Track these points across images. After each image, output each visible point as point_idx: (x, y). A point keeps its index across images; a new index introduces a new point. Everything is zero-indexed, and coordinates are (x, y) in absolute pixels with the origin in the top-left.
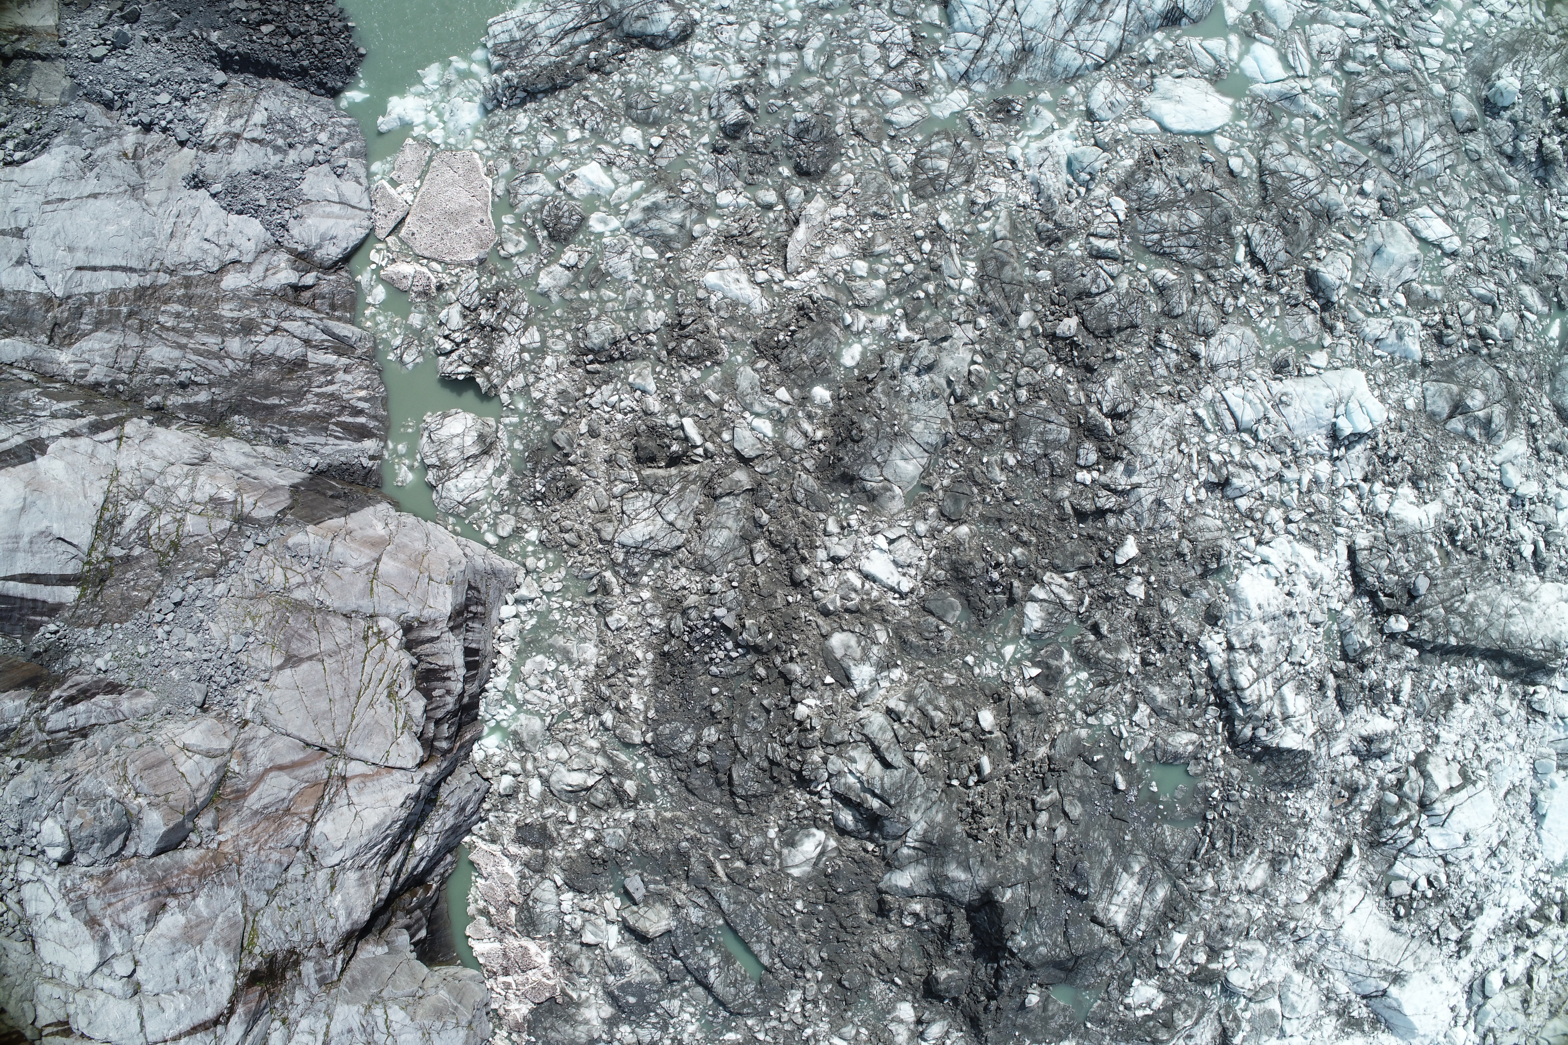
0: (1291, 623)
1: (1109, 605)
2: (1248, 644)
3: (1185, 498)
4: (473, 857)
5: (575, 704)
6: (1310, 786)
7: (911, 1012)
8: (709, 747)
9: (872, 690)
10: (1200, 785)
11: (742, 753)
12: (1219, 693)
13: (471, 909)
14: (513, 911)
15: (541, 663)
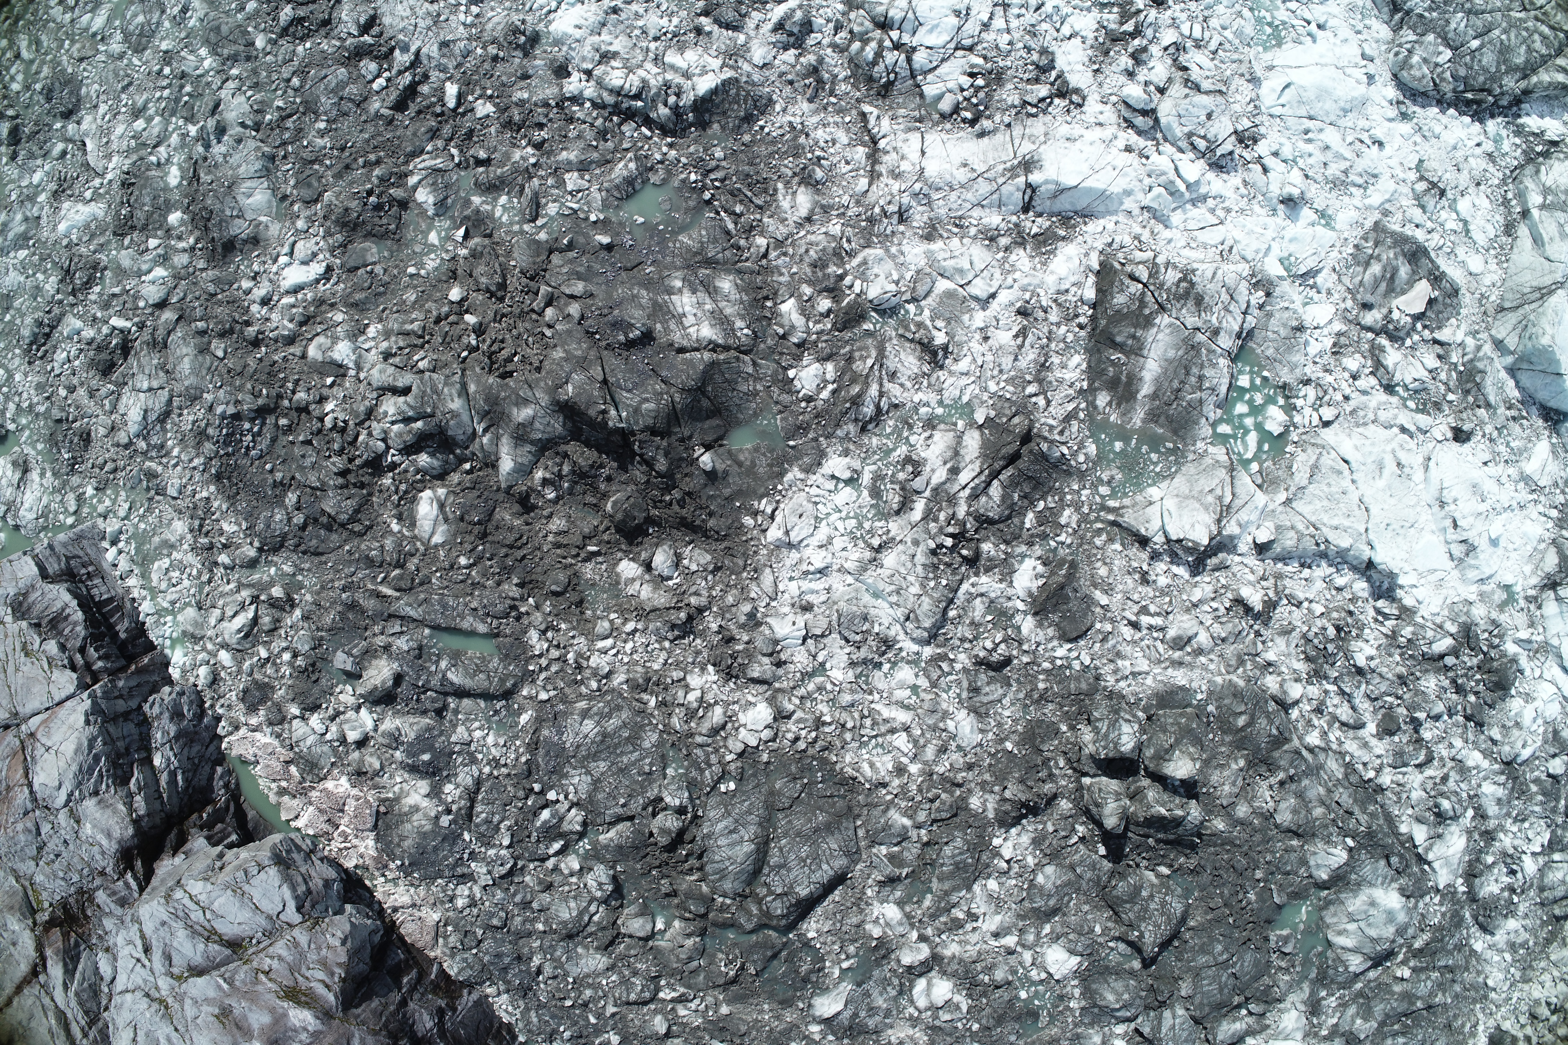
0: (623, 16)
1: (475, 139)
2: (597, 58)
3: (464, 24)
4: (234, 753)
5: (200, 573)
6: (771, 102)
7: (633, 565)
8: (298, 509)
9: (360, 356)
10: (676, 184)
11: (317, 489)
12: (616, 109)
13: (273, 798)
14: (293, 769)
15: (160, 568)
